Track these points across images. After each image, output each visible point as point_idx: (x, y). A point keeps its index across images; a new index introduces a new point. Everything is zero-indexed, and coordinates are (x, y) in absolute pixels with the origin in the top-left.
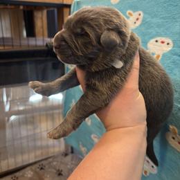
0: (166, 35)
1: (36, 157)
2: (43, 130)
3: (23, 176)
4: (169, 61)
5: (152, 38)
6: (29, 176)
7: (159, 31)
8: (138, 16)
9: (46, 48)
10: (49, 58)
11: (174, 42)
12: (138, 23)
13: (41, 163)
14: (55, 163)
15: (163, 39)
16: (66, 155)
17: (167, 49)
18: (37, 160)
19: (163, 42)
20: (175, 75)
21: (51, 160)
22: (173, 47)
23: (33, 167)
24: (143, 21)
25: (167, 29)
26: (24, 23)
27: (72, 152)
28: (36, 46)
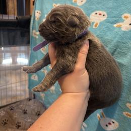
0: (102, 9)
2: (12, 82)
4: (104, 27)
5: (93, 11)
7: (98, 6)
9: (16, 21)
10: (18, 28)
11: (108, 14)
13: (11, 106)
14: (21, 106)
16: (30, 99)
18: (8, 103)
19: (100, 14)
20: (108, 36)
21: (19, 103)
22: (108, 17)
23: (5, 109)
25: (103, 5)
27: (34, 98)
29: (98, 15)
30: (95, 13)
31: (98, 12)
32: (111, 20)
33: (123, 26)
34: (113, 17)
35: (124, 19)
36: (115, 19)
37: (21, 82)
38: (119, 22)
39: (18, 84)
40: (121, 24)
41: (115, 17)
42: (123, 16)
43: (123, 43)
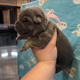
0: (64, 21)
2: (7, 70)
8: (51, 12)
9: (8, 29)
10: (9, 34)
11: (68, 24)
15: (62, 23)
19: (62, 24)
22: (67, 26)
25: (64, 18)
28: (3, 28)
32: (70, 28)
33: (78, 33)
34: (71, 26)
35: (79, 28)
36: (73, 28)
37: (13, 70)
38: (76, 30)
39: (11, 71)
42: (78, 26)
43: (78, 45)
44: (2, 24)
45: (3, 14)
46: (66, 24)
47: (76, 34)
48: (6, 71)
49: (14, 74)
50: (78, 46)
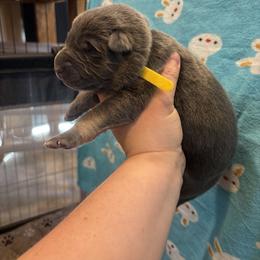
0: (212, 31)
1: (39, 210)
2: (48, 172)
3: (20, 235)
4: (216, 66)
5: (194, 35)
6: (30, 235)
7: (204, 25)
11: (224, 40)
12: (177, 15)
13: (46, 218)
17: (214, 49)
18: (41, 213)
19: (208, 41)
21: (60, 213)
22: (223, 47)
23: (36, 223)
24: (183, 11)
25: (214, 22)
26: (21, 22)
28: (38, 53)
29: (204, 41)
30: (198, 37)
31: (204, 36)
32: (230, 52)
33: (253, 64)
34: (233, 47)
35: (256, 49)
36: (238, 50)
37: (64, 171)
39: (59, 176)
40: (250, 59)
41: (237, 46)
43: (254, 99)
44: (34, 44)
45: (38, 16)
46: (218, 39)
47: (247, 67)
48: (46, 175)
49: (67, 183)
50: (254, 102)
